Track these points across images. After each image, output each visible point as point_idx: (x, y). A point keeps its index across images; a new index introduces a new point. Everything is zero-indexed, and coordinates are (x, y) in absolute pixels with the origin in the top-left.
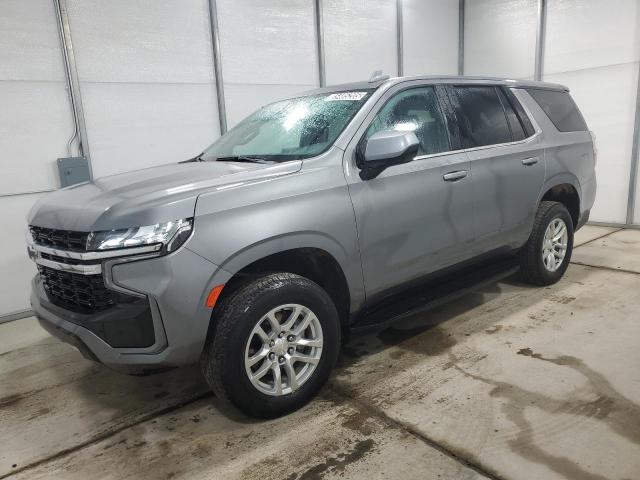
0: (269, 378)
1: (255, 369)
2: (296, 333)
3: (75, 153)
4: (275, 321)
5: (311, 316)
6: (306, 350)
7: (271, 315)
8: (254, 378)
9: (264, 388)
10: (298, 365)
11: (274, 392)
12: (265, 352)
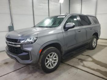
0: (50, 66)
1: (47, 65)
2: (53, 57)
3: (11, 25)
4: (49, 56)
5: (56, 54)
6: (55, 60)
7: (49, 55)
8: (47, 66)
9: (49, 68)
10: (54, 63)
11: (51, 68)
12: (48, 61)
